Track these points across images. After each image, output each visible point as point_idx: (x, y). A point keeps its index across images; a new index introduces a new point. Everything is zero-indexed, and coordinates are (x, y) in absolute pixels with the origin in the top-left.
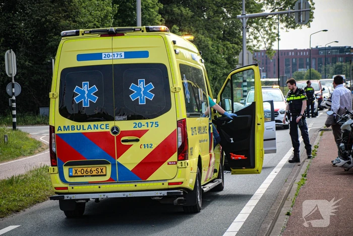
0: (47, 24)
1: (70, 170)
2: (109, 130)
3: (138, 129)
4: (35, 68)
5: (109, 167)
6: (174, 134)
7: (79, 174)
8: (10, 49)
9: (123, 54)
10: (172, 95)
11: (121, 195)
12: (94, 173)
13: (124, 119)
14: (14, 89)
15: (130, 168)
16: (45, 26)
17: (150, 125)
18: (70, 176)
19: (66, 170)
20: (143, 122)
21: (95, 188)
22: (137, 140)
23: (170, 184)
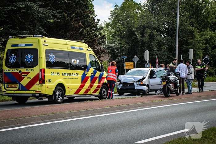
1: (7, 85)
2: (18, 72)
3: (27, 72)
5: (18, 85)
6: (39, 74)
7: (10, 87)
8: (147, 50)
9: (25, 45)
10: (39, 60)
11: (21, 95)
12: (14, 87)
13: (23, 68)
15: (24, 85)
17: (31, 70)
18: (7, 87)
19: (6, 85)
20: (29, 69)
21: (13, 92)
22: (27, 76)
23: (36, 92)
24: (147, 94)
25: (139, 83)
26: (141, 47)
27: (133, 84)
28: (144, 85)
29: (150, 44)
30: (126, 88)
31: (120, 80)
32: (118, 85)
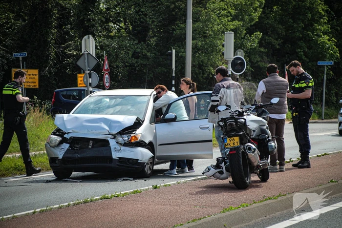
0: (176, 11)
4: (161, 60)
8: (88, 34)
14: (90, 79)
16: (174, 13)
24: (149, 172)
25: (126, 138)
26: (59, 27)
27: (104, 143)
28: (141, 144)
29: (84, 18)
30: (84, 155)
31: (59, 130)
32: (53, 147)
